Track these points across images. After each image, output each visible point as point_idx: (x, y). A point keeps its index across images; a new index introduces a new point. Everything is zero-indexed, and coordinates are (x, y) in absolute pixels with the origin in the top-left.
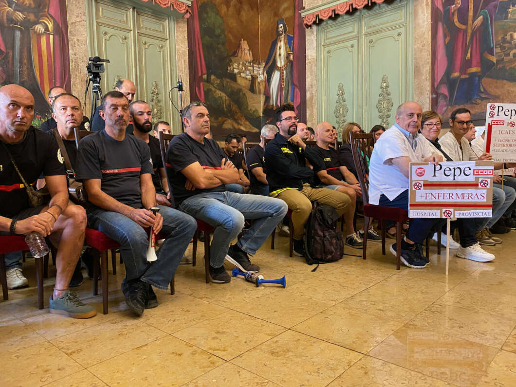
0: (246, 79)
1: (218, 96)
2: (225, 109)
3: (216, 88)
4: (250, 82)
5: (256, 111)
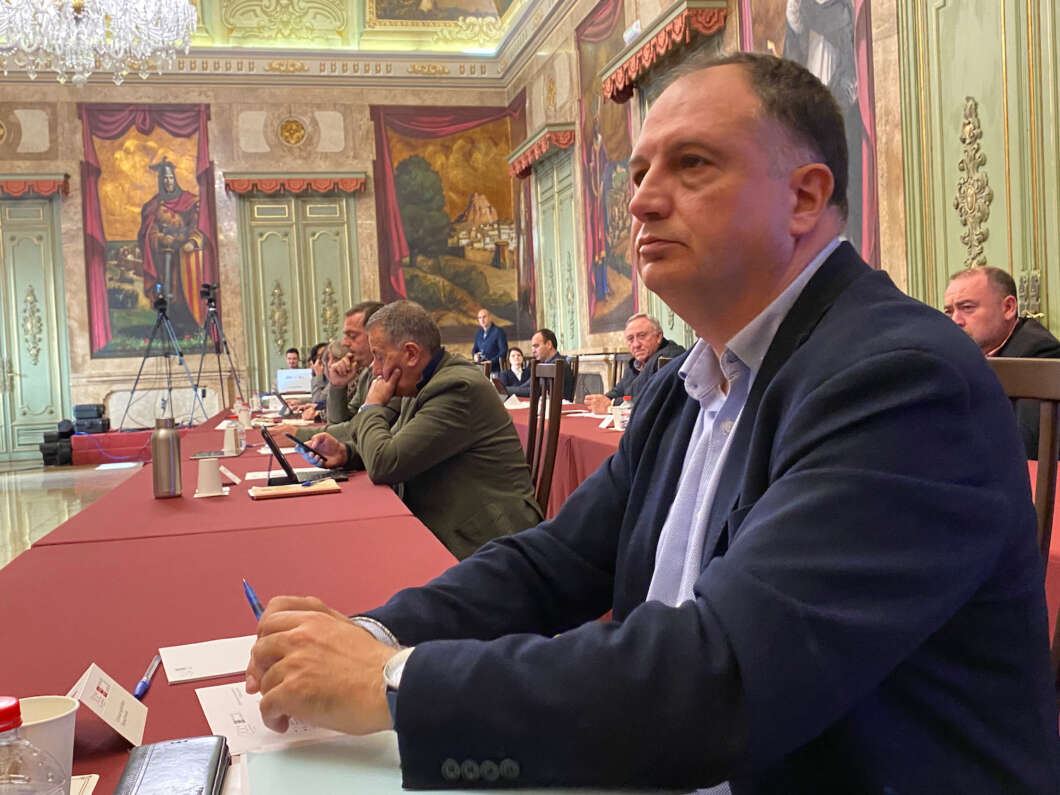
0: (485, 250)
1: (429, 283)
2: (443, 299)
3: (426, 272)
4: (493, 254)
5: (506, 294)
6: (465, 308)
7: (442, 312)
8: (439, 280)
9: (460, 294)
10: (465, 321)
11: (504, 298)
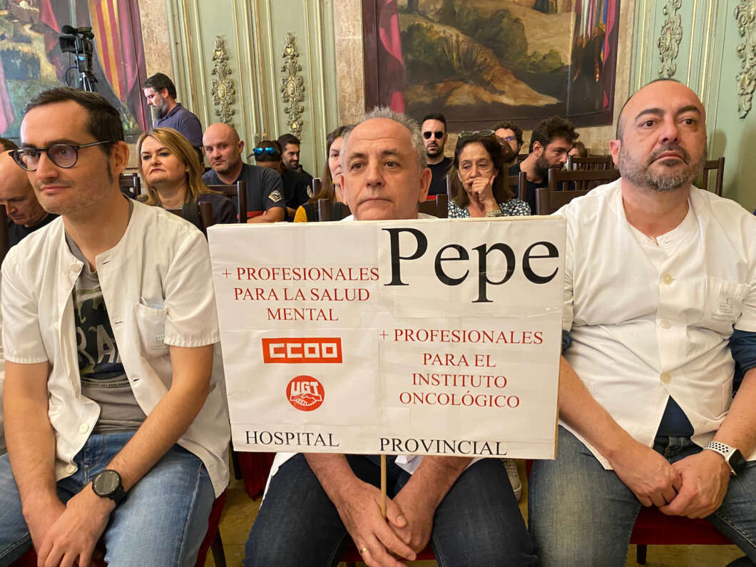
1: (437, 37)
2: (456, 64)
3: (432, 21)
5: (553, 54)
6: (488, 78)
7: (454, 84)
8: (452, 33)
9: (482, 56)
10: (486, 97)
11: (549, 61)
